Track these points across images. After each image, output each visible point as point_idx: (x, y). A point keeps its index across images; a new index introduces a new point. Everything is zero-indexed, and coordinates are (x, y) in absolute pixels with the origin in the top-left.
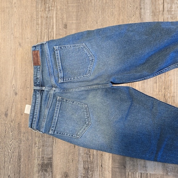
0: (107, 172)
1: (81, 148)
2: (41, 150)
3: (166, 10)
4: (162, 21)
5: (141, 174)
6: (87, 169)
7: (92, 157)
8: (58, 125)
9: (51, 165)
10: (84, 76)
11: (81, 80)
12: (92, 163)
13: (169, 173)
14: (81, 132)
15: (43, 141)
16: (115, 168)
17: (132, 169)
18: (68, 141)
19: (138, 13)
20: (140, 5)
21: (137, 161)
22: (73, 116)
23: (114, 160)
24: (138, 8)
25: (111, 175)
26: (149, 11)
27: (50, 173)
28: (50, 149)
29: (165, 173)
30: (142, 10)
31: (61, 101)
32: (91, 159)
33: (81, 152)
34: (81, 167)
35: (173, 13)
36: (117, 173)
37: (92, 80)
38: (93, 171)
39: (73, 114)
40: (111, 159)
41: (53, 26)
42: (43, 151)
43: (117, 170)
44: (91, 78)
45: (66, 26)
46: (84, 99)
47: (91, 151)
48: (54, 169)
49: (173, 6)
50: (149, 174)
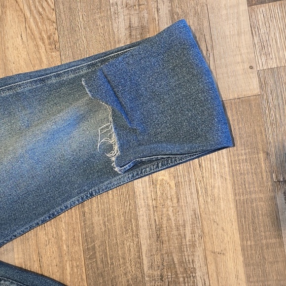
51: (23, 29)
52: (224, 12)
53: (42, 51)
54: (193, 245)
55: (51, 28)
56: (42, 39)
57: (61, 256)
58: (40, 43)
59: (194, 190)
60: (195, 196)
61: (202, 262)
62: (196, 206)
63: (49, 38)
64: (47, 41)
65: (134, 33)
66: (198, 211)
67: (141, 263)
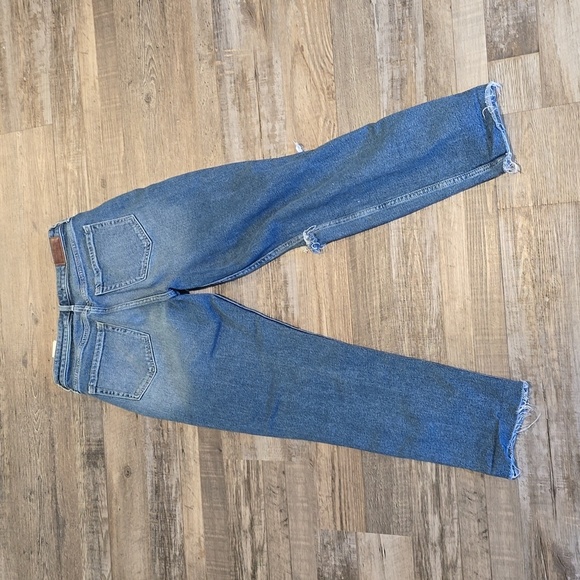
0: (193, 463)
1: (148, 420)
2: (84, 425)
3: (265, 134)
4: (261, 159)
5: (248, 461)
6: (159, 459)
7: (165, 434)
8: (101, 377)
9: (103, 454)
10: (138, 278)
11: (132, 286)
12: (167, 445)
13: (293, 459)
14: (141, 387)
15: (86, 409)
16: (204, 453)
17: (232, 454)
18: (123, 407)
19: (219, 145)
20: (222, 130)
21: (239, 438)
22: (128, 359)
23: (201, 439)
24: (220, 136)
25: (198, 467)
26: (236, 140)
27: (103, 469)
28: (98, 423)
29: (287, 460)
30: (226, 139)
31: (105, 330)
32: (165, 438)
33: (148, 426)
34: (149, 454)
35: (277, 140)
36: (209, 463)
37: (152, 285)
38: (169, 462)
39: (126, 355)
40: (197, 437)
41: (84, 184)
42: (88, 427)
43: (208, 457)
44: (149, 281)
45: (104, 183)
46: (143, 323)
47: (164, 423)
48: (108, 462)
49: (277, 127)
50: (260, 463)
51: (308, 81)
52: (468, 67)
53: (322, 99)
54: (431, 260)
55: (330, 80)
56: (323, 90)
57: (330, 266)
58: (321, 93)
59: (435, 216)
60: (435, 221)
61: (437, 272)
62: (436, 229)
63: (328, 89)
64: (326, 92)
65: (395, 84)
66: (436, 234)
67: (390, 273)
